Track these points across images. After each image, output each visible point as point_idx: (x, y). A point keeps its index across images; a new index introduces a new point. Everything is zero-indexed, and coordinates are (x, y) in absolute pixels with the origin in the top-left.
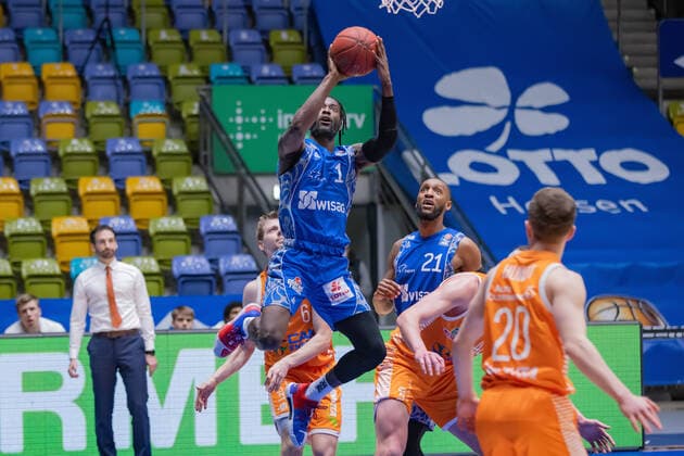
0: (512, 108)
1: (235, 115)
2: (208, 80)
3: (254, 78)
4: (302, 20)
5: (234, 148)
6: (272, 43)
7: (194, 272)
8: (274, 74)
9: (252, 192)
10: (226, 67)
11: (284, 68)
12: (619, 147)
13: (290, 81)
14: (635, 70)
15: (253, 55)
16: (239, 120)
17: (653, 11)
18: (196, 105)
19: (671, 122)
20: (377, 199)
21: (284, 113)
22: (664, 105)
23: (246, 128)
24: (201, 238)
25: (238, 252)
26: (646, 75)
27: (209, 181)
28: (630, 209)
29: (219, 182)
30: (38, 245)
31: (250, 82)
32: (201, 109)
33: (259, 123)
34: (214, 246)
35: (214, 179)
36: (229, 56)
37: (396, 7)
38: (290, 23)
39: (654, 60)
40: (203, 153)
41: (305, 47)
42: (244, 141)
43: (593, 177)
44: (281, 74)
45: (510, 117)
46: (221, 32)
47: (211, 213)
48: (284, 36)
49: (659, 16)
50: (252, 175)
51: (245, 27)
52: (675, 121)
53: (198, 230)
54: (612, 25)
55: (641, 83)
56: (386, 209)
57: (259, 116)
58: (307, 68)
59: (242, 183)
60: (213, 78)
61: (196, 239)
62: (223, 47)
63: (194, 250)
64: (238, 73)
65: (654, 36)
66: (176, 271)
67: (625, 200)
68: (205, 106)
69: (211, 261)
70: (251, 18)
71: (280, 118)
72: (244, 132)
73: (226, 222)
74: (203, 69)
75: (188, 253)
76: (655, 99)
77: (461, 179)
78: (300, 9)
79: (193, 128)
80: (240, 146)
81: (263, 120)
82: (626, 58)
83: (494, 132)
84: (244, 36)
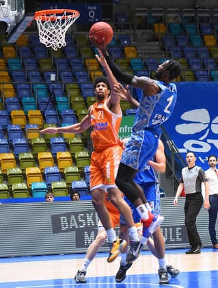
0: (210, 124)
7: (80, 187)
13: (125, 115)
24: (85, 175)
30: (20, 178)
45: (209, 127)
53: (83, 172)
61: (82, 175)
63: (82, 179)
66: (73, 187)
69: (87, 183)
75: (79, 180)
77: (188, 150)
79: (85, 133)
83: (203, 132)
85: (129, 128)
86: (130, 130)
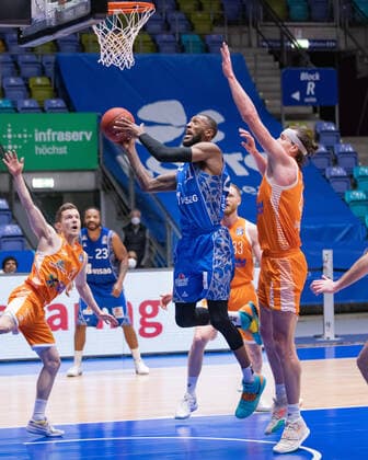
1: (7, 134)
3: (19, 108)
4: (50, 70)
6: (31, 86)
8: (32, 106)
10: (1, 102)
11: (39, 102)
13: (43, 110)
14: (267, 102)
15: (18, 93)
16: (10, 136)
17: (277, 64)
20: (100, 187)
21: (40, 131)
22: (285, 124)
23: (15, 141)
25: (9, 223)
26: (274, 105)
31: (17, 111)
33: (23, 138)
36: (3, 94)
38: (42, 73)
39: (279, 95)
41: (52, 88)
43: (241, 172)
44: (37, 105)
48: (39, 81)
49: (281, 66)
51: (13, 75)
54: (251, 72)
55: (270, 110)
56: (106, 193)
57: (23, 133)
58: (54, 102)
64: (9, 106)
65: (278, 79)
70: (17, 69)
71: (36, 135)
72: (13, 144)
73: (1, 203)
76: (280, 120)
77: (154, 173)
78: (49, 63)
81: (25, 136)
82: (261, 94)
84: (12, 81)
85: (53, 134)
86: (56, 136)
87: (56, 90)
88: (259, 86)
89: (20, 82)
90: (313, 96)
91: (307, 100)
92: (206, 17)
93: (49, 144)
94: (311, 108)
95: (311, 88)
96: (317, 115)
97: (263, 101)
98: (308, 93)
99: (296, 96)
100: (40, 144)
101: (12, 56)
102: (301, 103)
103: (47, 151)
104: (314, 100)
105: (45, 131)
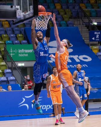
1: (11, 50)
2: (5, 44)
3: (14, 43)
4: (23, 32)
5: (11, 57)
6: (17, 37)
7: (4, 80)
8: (18, 42)
9: (14, 65)
10: (9, 41)
12: (82, 55)
13: (21, 44)
14: (85, 40)
15: (14, 39)
16: (11, 51)
17: (88, 29)
18: (3, 49)
19: (92, 50)
21: (20, 50)
22: (90, 47)
23: (13, 53)
24: (5, 74)
25: (12, 76)
26: (87, 41)
27: (6, 63)
28: (85, 66)
29: (8, 63)
31: (13, 44)
32: (4, 49)
34: (7, 75)
35: (7, 63)
36: (9, 39)
37: (38, 29)
38: (21, 33)
39: (88, 38)
40: (5, 58)
41: (23, 37)
42: (12, 55)
43: (78, 61)
44: (19, 42)
46: (8, 35)
47: (6, 69)
48: (20, 35)
49: (89, 30)
50: (14, 62)
51: (12, 34)
52: (93, 50)
53: (4, 72)
54: (80, 32)
55: (86, 43)
57: (15, 50)
58: (24, 41)
59: (12, 63)
60: (6, 43)
62: (8, 38)
63: (3, 76)
64: (11, 42)
65: (88, 34)
67: (84, 64)
68: (5, 49)
69: (7, 78)
70: (13, 32)
72: (12, 53)
73: (9, 71)
74: (4, 42)
75: (2, 77)
76: (89, 46)
77: (53, 61)
78: (22, 30)
79: (3, 53)
80: (12, 56)
81: (16, 51)
82: (83, 38)
84: (12, 35)
85: (24, 50)
86: (25, 51)
87: (24, 38)
88: (83, 36)
89: (14, 35)
90: (98, 39)
91: (96, 40)
92: (67, 16)
93: (23, 53)
94: (98, 42)
95: (97, 36)
96: (99, 44)
97: (84, 40)
98: (97, 38)
99: (93, 39)
100: (20, 53)
101: (12, 28)
102: (95, 41)
103: (22, 55)
104: (98, 40)
105: (22, 50)
